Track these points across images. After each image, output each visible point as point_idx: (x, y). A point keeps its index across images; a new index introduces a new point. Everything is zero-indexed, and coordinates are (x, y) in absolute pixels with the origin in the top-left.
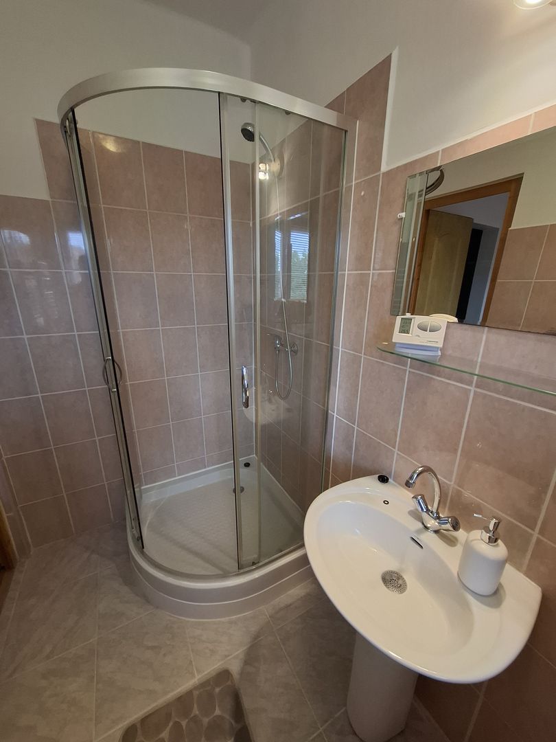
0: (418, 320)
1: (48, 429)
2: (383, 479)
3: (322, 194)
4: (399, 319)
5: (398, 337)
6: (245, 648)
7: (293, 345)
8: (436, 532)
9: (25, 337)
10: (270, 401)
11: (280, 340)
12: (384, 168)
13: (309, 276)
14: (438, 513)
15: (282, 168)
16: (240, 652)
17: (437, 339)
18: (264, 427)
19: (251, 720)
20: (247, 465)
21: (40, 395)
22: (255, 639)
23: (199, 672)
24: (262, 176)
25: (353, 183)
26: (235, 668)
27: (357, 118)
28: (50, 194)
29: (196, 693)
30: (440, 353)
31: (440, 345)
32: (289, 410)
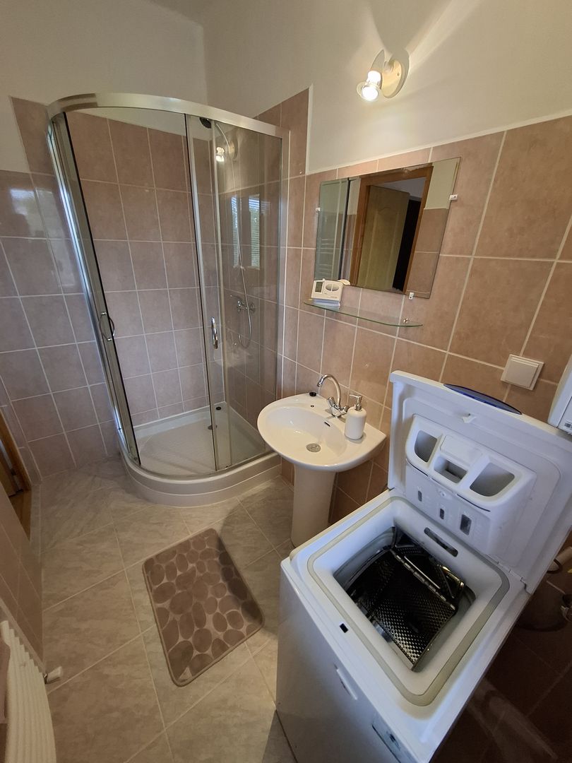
0: (326, 283)
1: (46, 377)
2: (313, 394)
3: (266, 183)
4: (315, 282)
5: (315, 295)
6: (223, 518)
7: (251, 305)
8: (339, 417)
9: (19, 297)
10: (235, 352)
11: (241, 300)
12: (308, 172)
13: (260, 247)
14: (340, 405)
15: (236, 153)
16: (221, 520)
17: (336, 296)
18: (231, 369)
19: (230, 550)
20: (219, 409)
21: (36, 348)
22: (230, 513)
23: (192, 532)
24: (219, 159)
25: (289, 179)
26: (217, 528)
27: (289, 129)
28: (30, 168)
29: (192, 541)
30: (339, 305)
31: (338, 299)
32: (250, 357)
